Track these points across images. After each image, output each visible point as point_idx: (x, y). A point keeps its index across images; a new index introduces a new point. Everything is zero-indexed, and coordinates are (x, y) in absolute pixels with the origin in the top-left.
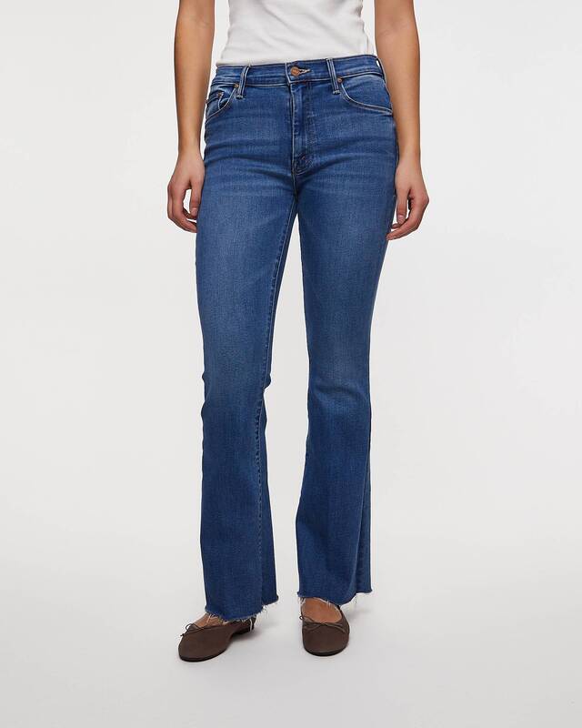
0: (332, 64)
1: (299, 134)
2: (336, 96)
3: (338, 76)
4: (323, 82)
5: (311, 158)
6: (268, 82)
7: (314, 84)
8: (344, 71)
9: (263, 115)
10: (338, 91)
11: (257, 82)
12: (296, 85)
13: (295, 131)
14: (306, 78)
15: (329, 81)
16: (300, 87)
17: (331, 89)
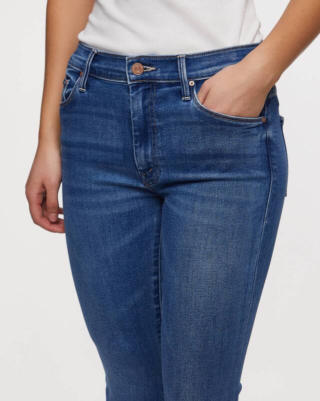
0: (184, 63)
1: (140, 146)
2: (186, 103)
3: (190, 78)
4: (171, 85)
5: (158, 172)
6: (111, 77)
7: (160, 86)
8: (199, 72)
9: (106, 116)
10: (188, 98)
11: (100, 74)
12: (136, 87)
13: (136, 142)
14: (150, 78)
15: (179, 84)
16: (140, 89)
17: (180, 94)
